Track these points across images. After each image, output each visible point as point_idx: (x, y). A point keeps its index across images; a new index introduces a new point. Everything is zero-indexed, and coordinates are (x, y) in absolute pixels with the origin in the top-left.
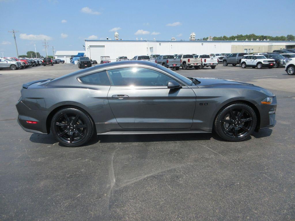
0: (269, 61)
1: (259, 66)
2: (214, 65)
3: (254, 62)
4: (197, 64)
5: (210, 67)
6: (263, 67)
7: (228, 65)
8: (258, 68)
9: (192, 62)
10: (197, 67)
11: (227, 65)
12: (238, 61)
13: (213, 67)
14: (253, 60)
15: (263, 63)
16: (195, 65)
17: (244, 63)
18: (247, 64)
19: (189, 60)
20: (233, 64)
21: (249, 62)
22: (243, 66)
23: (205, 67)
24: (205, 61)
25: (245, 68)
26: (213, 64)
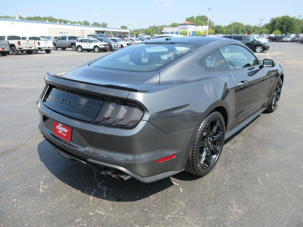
0: (105, 45)
1: (96, 50)
2: (50, 49)
3: (91, 46)
4: (30, 47)
5: (44, 52)
6: (100, 51)
7: (58, 49)
8: (95, 52)
9: (25, 45)
10: (29, 52)
11: (56, 50)
12: (70, 45)
13: (48, 51)
14: (89, 44)
15: (100, 47)
16: (29, 49)
17: (79, 46)
18: (83, 47)
19: (19, 43)
20: (62, 48)
21: (85, 45)
22: (80, 49)
23: (39, 52)
24: (39, 44)
25: (81, 52)
26: (49, 47)
